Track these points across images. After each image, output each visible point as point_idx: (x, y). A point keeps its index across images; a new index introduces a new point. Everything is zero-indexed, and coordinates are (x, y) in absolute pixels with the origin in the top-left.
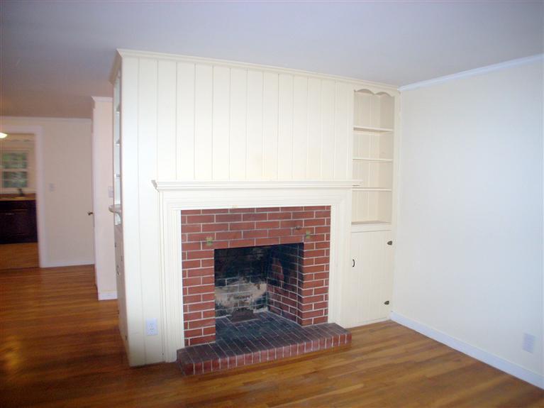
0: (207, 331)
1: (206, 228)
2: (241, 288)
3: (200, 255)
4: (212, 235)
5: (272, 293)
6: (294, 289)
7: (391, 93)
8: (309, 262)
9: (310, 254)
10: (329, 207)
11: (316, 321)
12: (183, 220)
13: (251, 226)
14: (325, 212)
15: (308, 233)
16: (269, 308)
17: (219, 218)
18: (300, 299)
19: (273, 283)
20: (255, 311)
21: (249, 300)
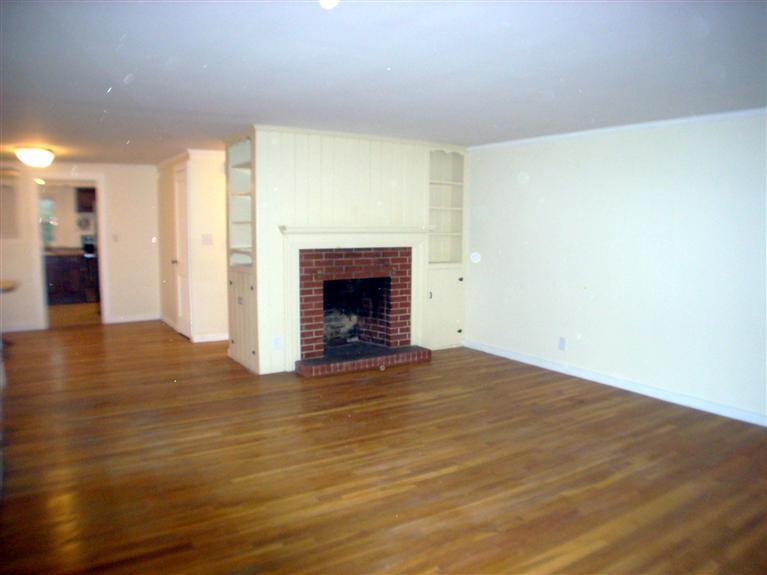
0: (318, 347)
1: (318, 263)
2: (336, 320)
3: (313, 285)
4: (322, 269)
5: (363, 323)
6: (382, 317)
7: (462, 153)
8: (395, 293)
9: (395, 286)
10: (410, 249)
11: (401, 343)
12: (301, 257)
13: (351, 262)
14: (406, 252)
15: (394, 269)
16: (360, 338)
17: (327, 256)
18: (388, 324)
19: (362, 314)
20: (349, 341)
21: (343, 330)
